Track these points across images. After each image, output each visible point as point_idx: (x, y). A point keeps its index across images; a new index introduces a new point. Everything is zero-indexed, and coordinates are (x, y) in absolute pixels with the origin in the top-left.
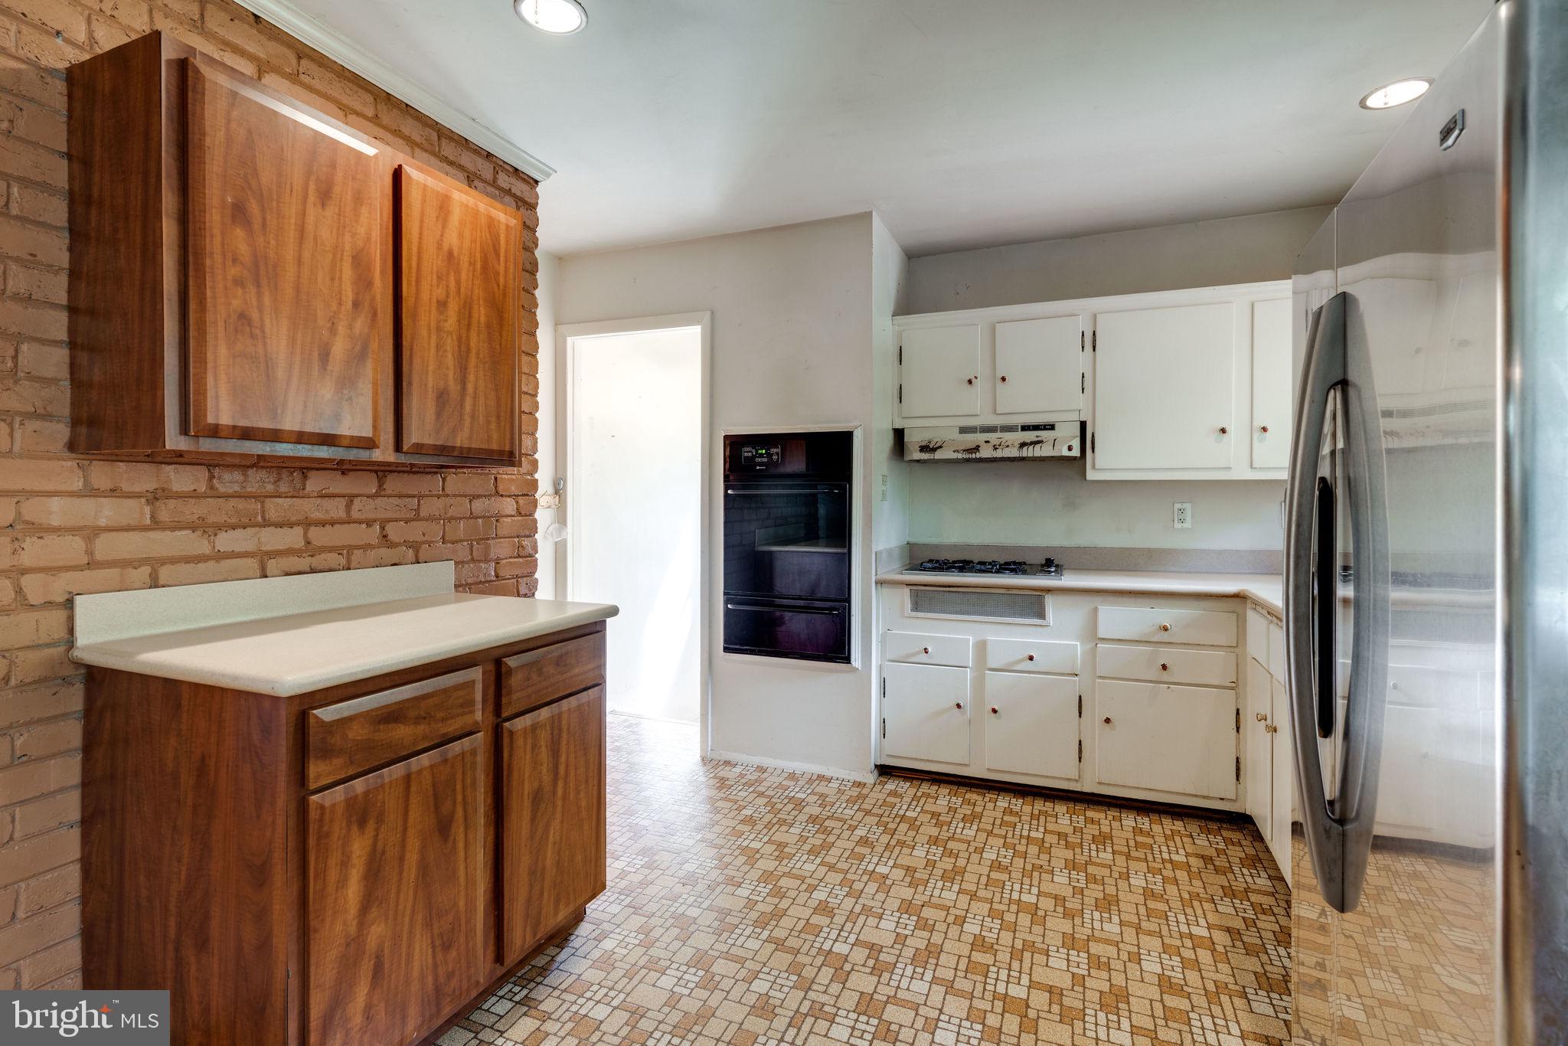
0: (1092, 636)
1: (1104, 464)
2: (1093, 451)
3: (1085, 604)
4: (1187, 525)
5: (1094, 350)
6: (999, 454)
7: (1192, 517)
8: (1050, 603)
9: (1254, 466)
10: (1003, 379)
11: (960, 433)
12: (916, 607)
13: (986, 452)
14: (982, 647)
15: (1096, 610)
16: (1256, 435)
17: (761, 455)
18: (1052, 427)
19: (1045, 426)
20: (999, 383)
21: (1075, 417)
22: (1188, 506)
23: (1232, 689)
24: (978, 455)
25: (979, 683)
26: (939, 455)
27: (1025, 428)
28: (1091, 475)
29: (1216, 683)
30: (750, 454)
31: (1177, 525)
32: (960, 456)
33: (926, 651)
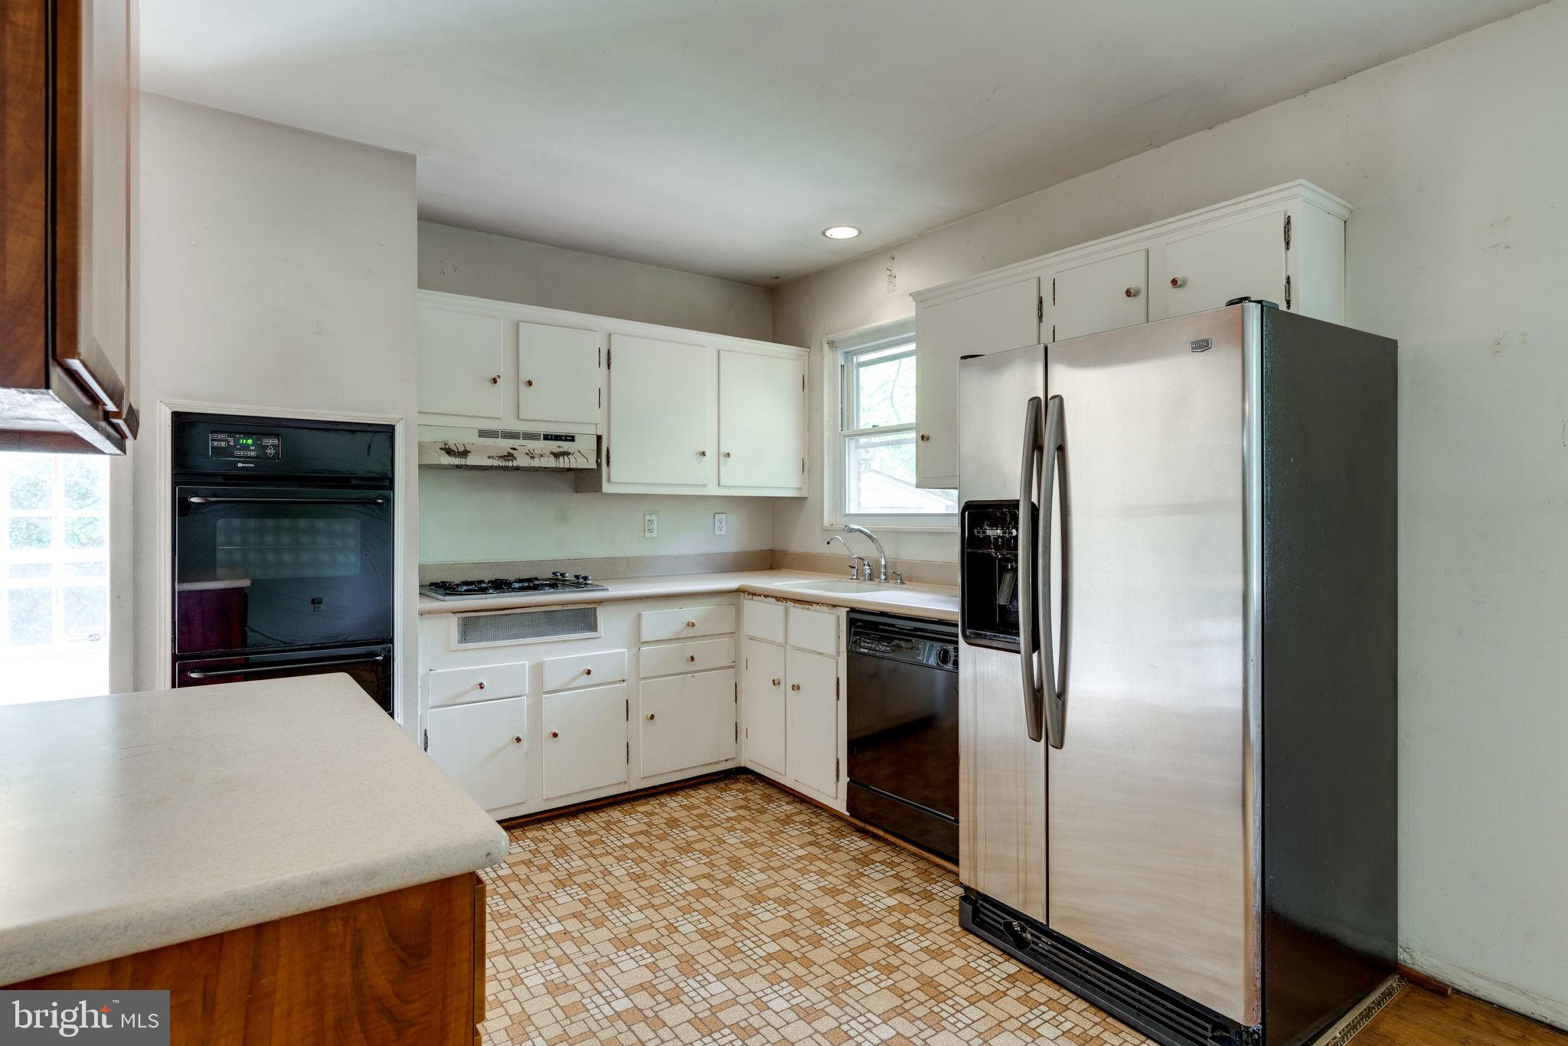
0: (638, 642)
1: (619, 478)
2: (608, 466)
3: (630, 610)
4: (654, 535)
5: (609, 368)
6: (536, 463)
7: (657, 527)
8: (602, 614)
9: (721, 484)
10: (530, 383)
11: (480, 436)
12: (464, 637)
13: (522, 461)
14: (538, 670)
15: (639, 615)
16: (722, 459)
17: (246, 447)
18: (572, 439)
19: (566, 436)
20: (523, 388)
21: (592, 430)
22: (654, 517)
23: (732, 667)
24: (515, 464)
25: (536, 709)
26: (470, 461)
27: (547, 437)
28: (607, 488)
29: (723, 664)
30: (223, 444)
31: (648, 535)
32: (496, 463)
33: (481, 686)
